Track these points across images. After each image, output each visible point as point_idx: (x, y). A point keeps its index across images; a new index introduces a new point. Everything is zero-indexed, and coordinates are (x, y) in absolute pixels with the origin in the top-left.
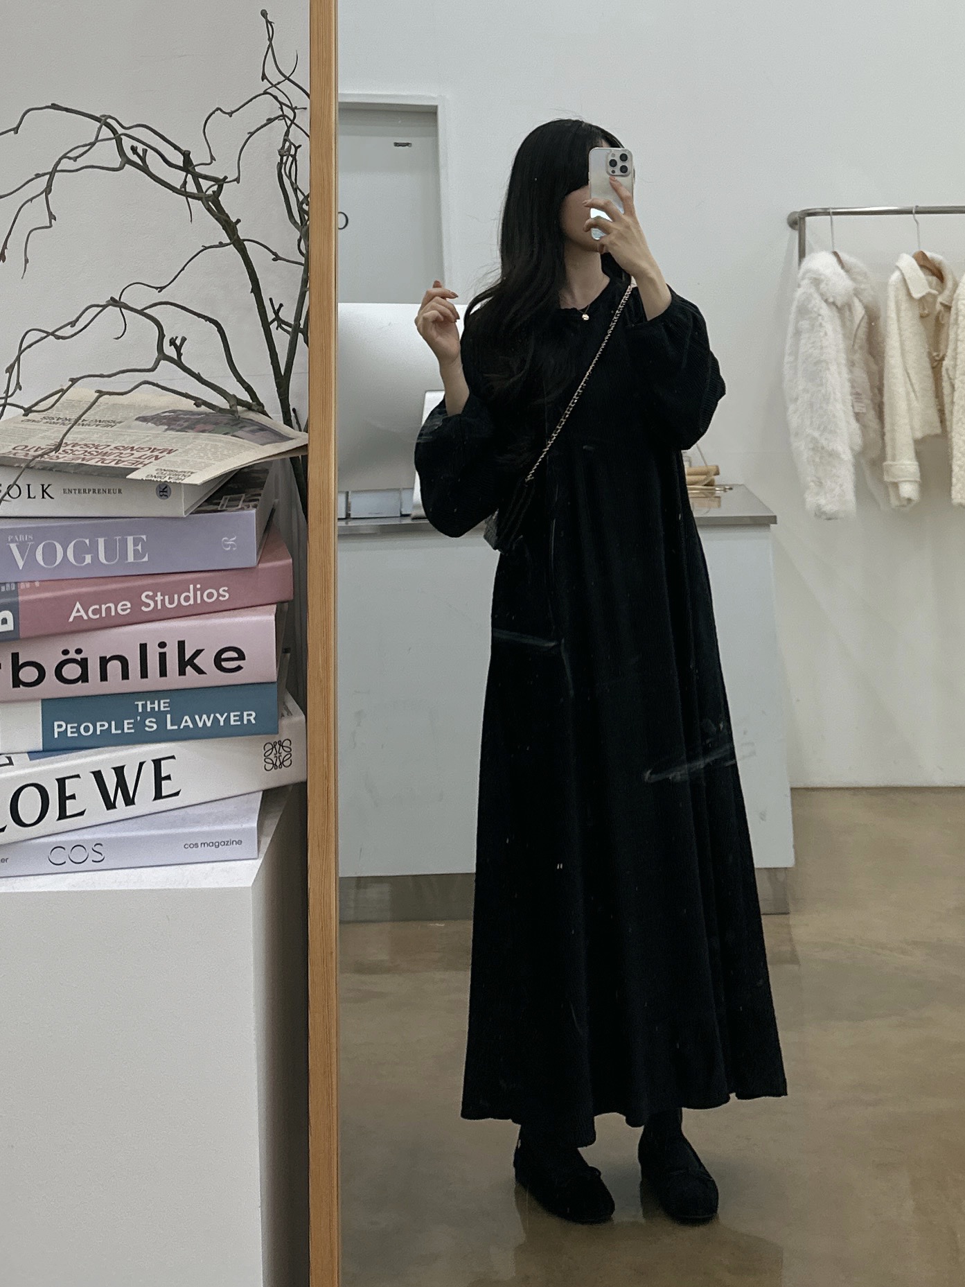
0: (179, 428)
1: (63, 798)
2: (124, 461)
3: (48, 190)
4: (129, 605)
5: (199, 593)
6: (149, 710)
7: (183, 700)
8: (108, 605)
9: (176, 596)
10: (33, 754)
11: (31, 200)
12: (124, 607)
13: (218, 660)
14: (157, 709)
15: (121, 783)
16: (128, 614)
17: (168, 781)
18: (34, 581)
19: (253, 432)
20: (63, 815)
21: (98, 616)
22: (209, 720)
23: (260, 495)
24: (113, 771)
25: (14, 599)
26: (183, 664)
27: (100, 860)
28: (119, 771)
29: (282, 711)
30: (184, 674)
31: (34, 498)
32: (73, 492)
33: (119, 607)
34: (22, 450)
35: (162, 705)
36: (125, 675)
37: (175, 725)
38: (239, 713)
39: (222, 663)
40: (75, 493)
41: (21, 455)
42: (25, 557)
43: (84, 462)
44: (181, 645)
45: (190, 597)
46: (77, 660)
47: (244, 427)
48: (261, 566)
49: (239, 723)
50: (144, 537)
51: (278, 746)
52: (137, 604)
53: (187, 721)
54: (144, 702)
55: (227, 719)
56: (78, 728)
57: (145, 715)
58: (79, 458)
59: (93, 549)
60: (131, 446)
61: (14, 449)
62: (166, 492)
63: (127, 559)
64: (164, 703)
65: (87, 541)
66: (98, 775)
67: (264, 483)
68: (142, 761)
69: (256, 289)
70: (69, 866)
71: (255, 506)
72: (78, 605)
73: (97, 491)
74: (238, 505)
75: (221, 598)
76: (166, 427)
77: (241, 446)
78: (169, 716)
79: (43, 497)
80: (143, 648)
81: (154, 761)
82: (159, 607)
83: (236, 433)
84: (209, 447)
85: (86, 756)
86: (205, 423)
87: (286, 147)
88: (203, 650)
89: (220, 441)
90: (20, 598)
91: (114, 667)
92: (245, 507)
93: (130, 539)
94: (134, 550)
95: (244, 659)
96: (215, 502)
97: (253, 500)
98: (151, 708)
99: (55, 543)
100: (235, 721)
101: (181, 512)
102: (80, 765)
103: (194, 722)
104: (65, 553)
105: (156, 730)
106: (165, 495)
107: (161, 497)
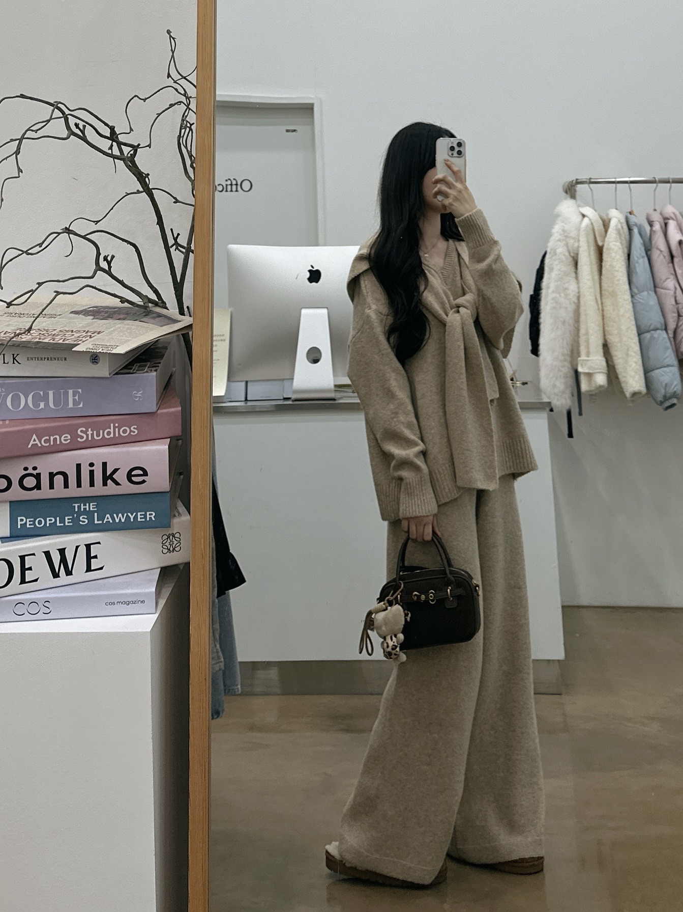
1: (23, 570)
2: (68, 340)
3: (17, 152)
4: (69, 437)
5: (117, 429)
6: (82, 510)
7: (105, 503)
8: (54, 437)
9: (101, 432)
10: (4, 539)
11: (6, 158)
12: (65, 439)
13: (129, 476)
14: (88, 509)
15: (63, 560)
16: (68, 443)
17: (96, 559)
18: (5, 420)
19: (154, 318)
20: (23, 581)
21: (48, 444)
22: (123, 517)
23: (160, 363)
24: (58, 551)
26: (106, 478)
27: (48, 612)
28: (62, 551)
29: (175, 512)
30: (107, 485)
31: (8, 363)
32: (34, 359)
33: (63, 438)
35: (91, 507)
36: (66, 486)
37: (100, 521)
38: (143, 513)
39: (133, 478)
44: (104, 465)
45: (111, 432)
46: (33, 474)
47: (152, 316)
48: (159, 411)
49: (144, 520)
50: (80, 390)
51: (171, 537)
52: (75, 436)
53: (108, 518)
54: (79, 505)
56: (34, 521)
57: (80, 513)
59: (46, 398)
60: (71, 329)
63: (68, 406)
64: (93, 505)
65: (42, 393)
66: (47, 554)
67: (164, 355)
68: (78, 545)
69: (160, 222)
70: (27, 616)
71: (156, 371)
72: (34, 437)
73: (50, 359)
74: (144, 370)
75: (132, 433)
76: (92, 317)
77: (148, 328)
78: (96, 514)
79: (14, 363)
80: (79, 466)
81: (86, 545)
82: (90, 439)
84: (125, 329)
85: (39, 541)
87: (184, 124)
88: (119, 469)
89: (131, 325)
91: (59, 479)
92: (149, 371)
93: (71, 392)
94: (73, 399)
95: (147, 475)
96: (129, 367)
97: (155, 366)
98: (84, 508)
99: (21, 394)
100: (141, 518)
101: (106, 373)
102: (35, 547)
103: (113, 519)
104: (27, 401)
105: (87, 524)
106: (96, 361)
107: (93, 362)
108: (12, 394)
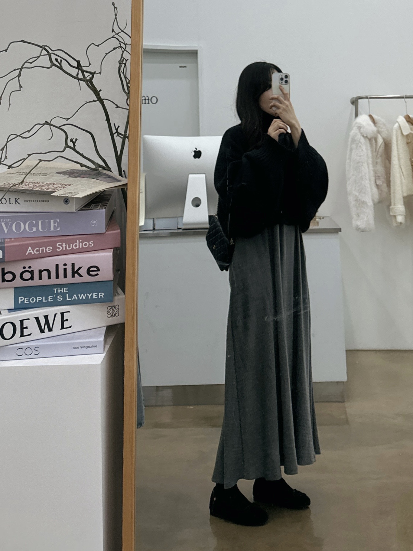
0: (73, 176)
1: (22, 328)
2: (50, 189)
3: (19, 76)
4: (51, 248)
5: (81, 243)
6: (59, 292)
7: (73, 288)
8: (42, 248)
9: (71, 245)
10: (10, 310)
11: (12, 79)
12: (49, 249)
13: (88, 271)
14: (62, 292)
15: (47, 322)
16: (51, 252)
17: (67, 322)
18: (11, 238)
19: (105, 178)
20: (22, 335)
21: (38, 253)
22: (84, 296)
23: (107, 204)
24: (43, 317)
25: (3, 245)
26: (74, 273)
27: (37, 354)
28: (46, 317)
29: (115, 293)
30: (74, 277)
31: (12, 204)
32: (29, 201)
33: (47, 249)
34: (8, 184)
35: (65, 290)
36: (49, 278)
37: (70, 298)
38: (97, 293)
39: (90, 273)
40: (29, 202)
41: (7, 186)
42: (8, 228)
43: (33, 189)
44: (73, 265)
45: (77, 245)
46: (29, 271)
47: (101, 176)
48: (107, 233)
49: (97, 298)
50: (58, 220)
51: (113, 308)
52: (55, 248)
53: (75, 297)
54: (57, 289)
55: (92, 296)
56: (29, 299)
57: (57, 294)
58: (31, 188)
59: (37, 225)
60: (53, 183)
61: (4, 184)
62: (68, 201)
63: (51, 229)
64: (66, 289)
66: (37, 319)
67: (110, 199)
68: (56, 313)
69: (108, 119)
70: (24, 356)
71: (105, 208)
72: (30, 248)
73: (39, 201)
74: (98, 208)
75: (90, 246)
76: (69, 176)
77: (100, 183)
78: (67, 295)
79: (16, 204)
80: (57, 266)
81: (61, 313)
82: (64, 249)
83: (98, 178)
84: (86, 183)
85: (33, 311)
86: (85, 174)
87: (122, 60)
88: (82, 267)
89: (91, 181)
90: (6, 245)
91: (45, 274)
92: (101, 208)
93: (52, 221)
94: (54, 225)
95: (99, 271)
96: (88, 206)
97: (104, 206)
98: (60, 291)
99: (21, 222)
100: (95, 297)
101: (74, 210)
102: (29, 315)
103: (78, 297)
104: (25, 227)
105: (62, 300)
106: (67, 202)
107: (66, 203)
108: (16, 223)
